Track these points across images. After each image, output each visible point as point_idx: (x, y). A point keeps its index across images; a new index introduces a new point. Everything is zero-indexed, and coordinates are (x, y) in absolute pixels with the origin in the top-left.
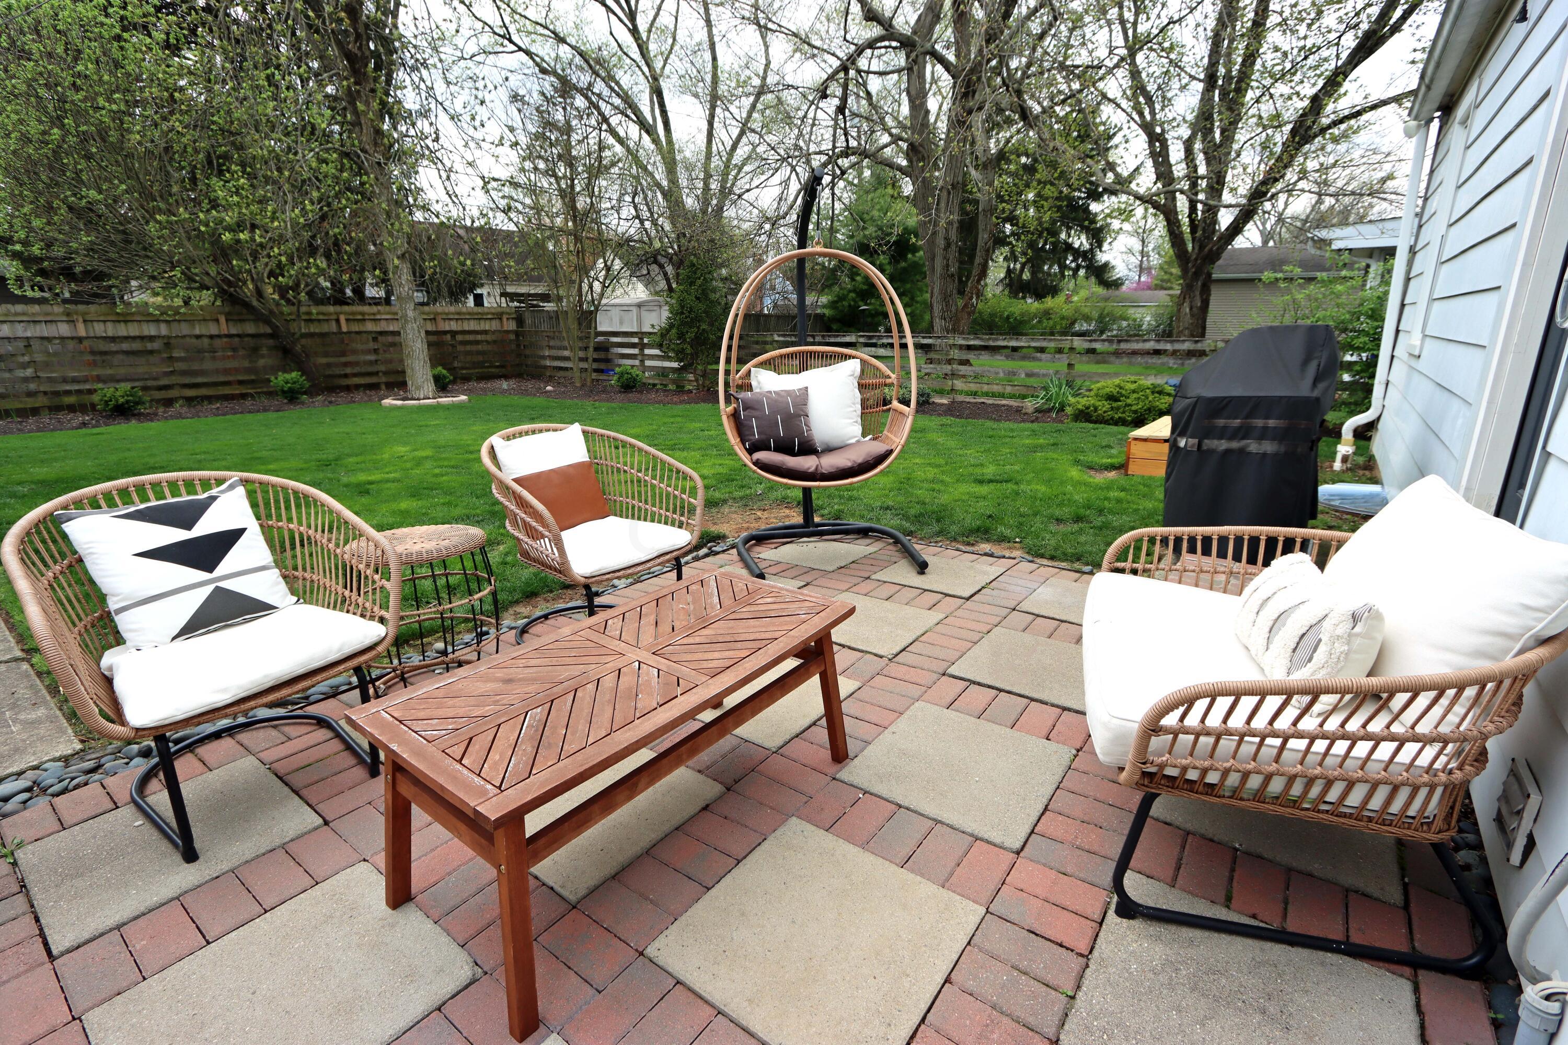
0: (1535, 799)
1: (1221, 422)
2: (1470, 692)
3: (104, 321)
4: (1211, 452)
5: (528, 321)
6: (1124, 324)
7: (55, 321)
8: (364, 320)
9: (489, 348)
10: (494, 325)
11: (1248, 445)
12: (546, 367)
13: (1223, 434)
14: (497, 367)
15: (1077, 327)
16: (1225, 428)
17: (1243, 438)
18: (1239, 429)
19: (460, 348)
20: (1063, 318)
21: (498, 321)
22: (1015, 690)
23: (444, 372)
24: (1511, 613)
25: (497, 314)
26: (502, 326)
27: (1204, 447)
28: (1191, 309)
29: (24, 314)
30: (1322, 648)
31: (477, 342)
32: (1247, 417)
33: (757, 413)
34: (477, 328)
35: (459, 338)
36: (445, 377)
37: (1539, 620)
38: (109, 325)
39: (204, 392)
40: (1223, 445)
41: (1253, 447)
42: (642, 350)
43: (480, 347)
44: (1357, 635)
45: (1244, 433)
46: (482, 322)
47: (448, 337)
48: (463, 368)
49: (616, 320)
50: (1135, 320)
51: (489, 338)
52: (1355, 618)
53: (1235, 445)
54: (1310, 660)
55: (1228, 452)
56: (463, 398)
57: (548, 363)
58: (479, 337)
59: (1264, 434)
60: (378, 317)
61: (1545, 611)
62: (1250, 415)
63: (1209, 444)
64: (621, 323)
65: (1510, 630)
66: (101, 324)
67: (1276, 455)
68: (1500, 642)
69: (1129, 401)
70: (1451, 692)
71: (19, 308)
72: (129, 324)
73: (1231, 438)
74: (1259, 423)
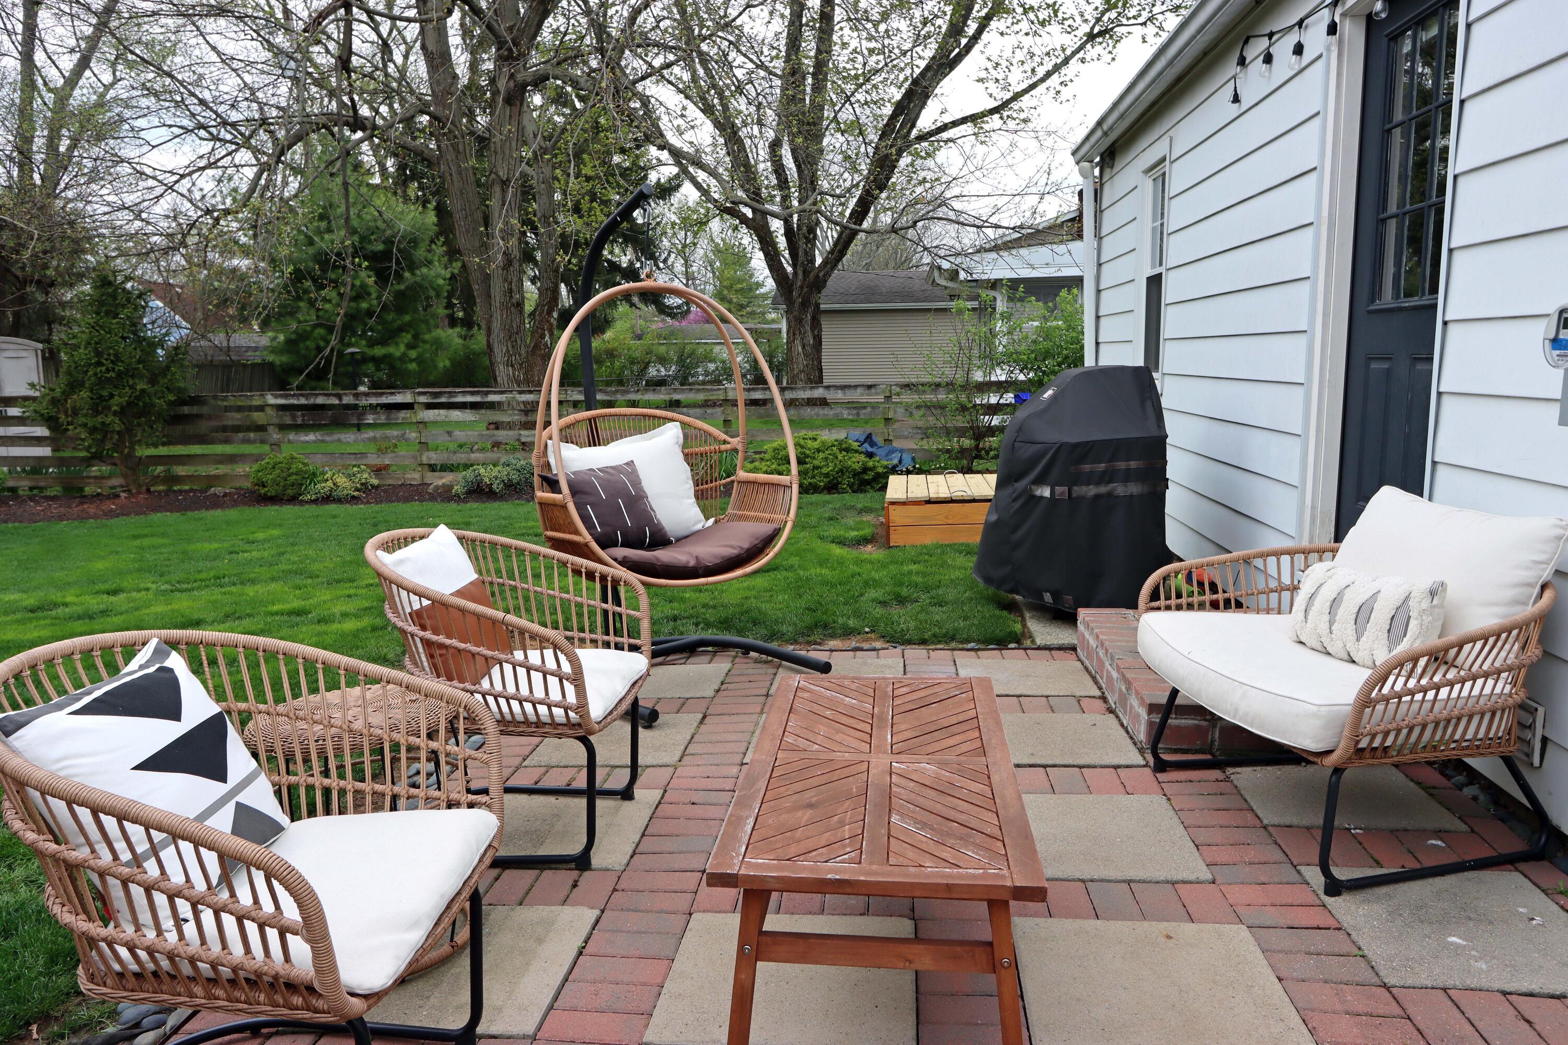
0: (1541, 710)
1: (1087, 467)
2: (1515, 632)
4: (1082, 498)
6: (712, 366)
11: (1114, 489)
13: (1090, 479)
15: (652, 372)
16: (1091, 473)
17: (1110, 482)
18: (1104, 473)
20: (633, 362)
22: (1058, 762)
24: (1527, 568)
27: (1074, 495)
28: (803, 347)
30: (1413, 624)
32: (1111, 460)
33: (591, 499)
37: (1544, 570)
40: (1091, 491)
41: (1120, 490)
44: (1435, 606)
45: (1108, 477)
50: (723, 362)
52: (1433, 593)
53: (1103, 489)
54: (1405, 635)
55: (1097, 497)
59: (1127, 477)
61: (1546, 563)
62: (1113, 459)
63: (1079, 490)
65: (1530, 581)
67: (1141, 496)
68: (1526, 590)
69: (816, 463)
70: (1504, 635)
73: (1098, 483)
74: (1122, 465)
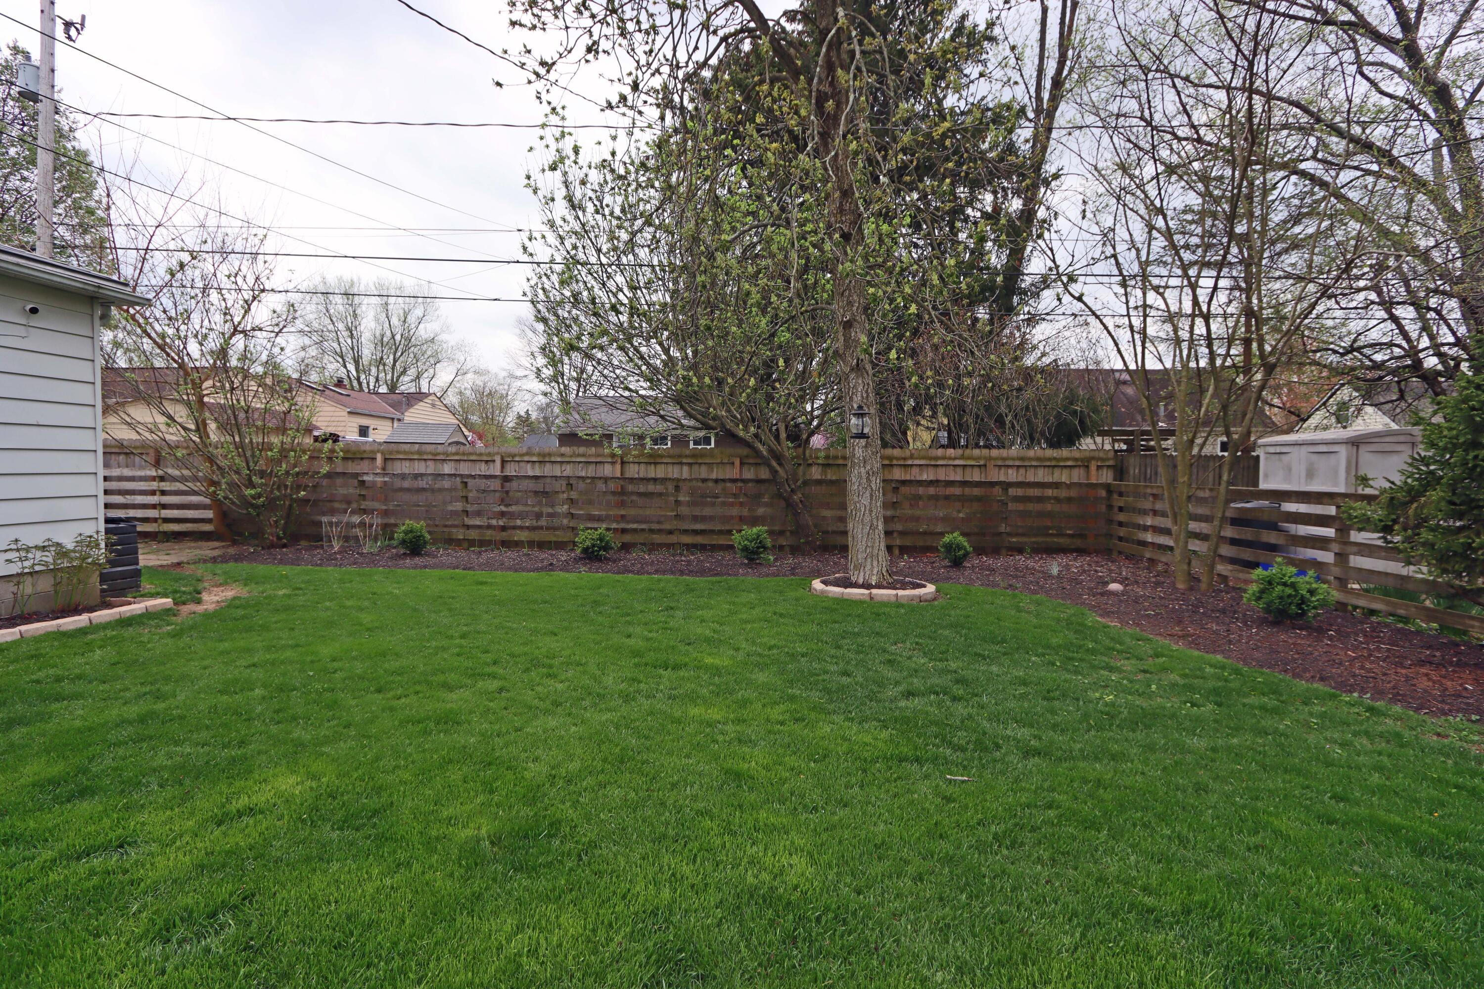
3: (639, 463)
5: (1134, 470)
7: (604, 462)
8: (892, 466)
9: (1057, 508)
10: (1077, 476)
12: (1144, 544)
14: (1070, 536)
19: (1011, 506)
21: (1082, 471)
23: (961, 539)
25: (1082, 460)
26: (1088, 477)
29: (583, 455)
31: (1040, 499)
34: (1048, 479)
35: (1012, 492)
36: (959, 547)
38: (643, 466)
39: (699, 540)
42: (1343, 531)
43: (1049, 507)
46: (1057, 472)
47: (997, 490)
48: (1010, 534)
49: (1299, 469)
51: (1063, 493)
56: (930, 588)
57: (1149, 537)
58: (1049, 492)
60: (910, 462)
64: (1310, 474)
66: (636, 466)
71: (582, 450)
72: (658, 466)
